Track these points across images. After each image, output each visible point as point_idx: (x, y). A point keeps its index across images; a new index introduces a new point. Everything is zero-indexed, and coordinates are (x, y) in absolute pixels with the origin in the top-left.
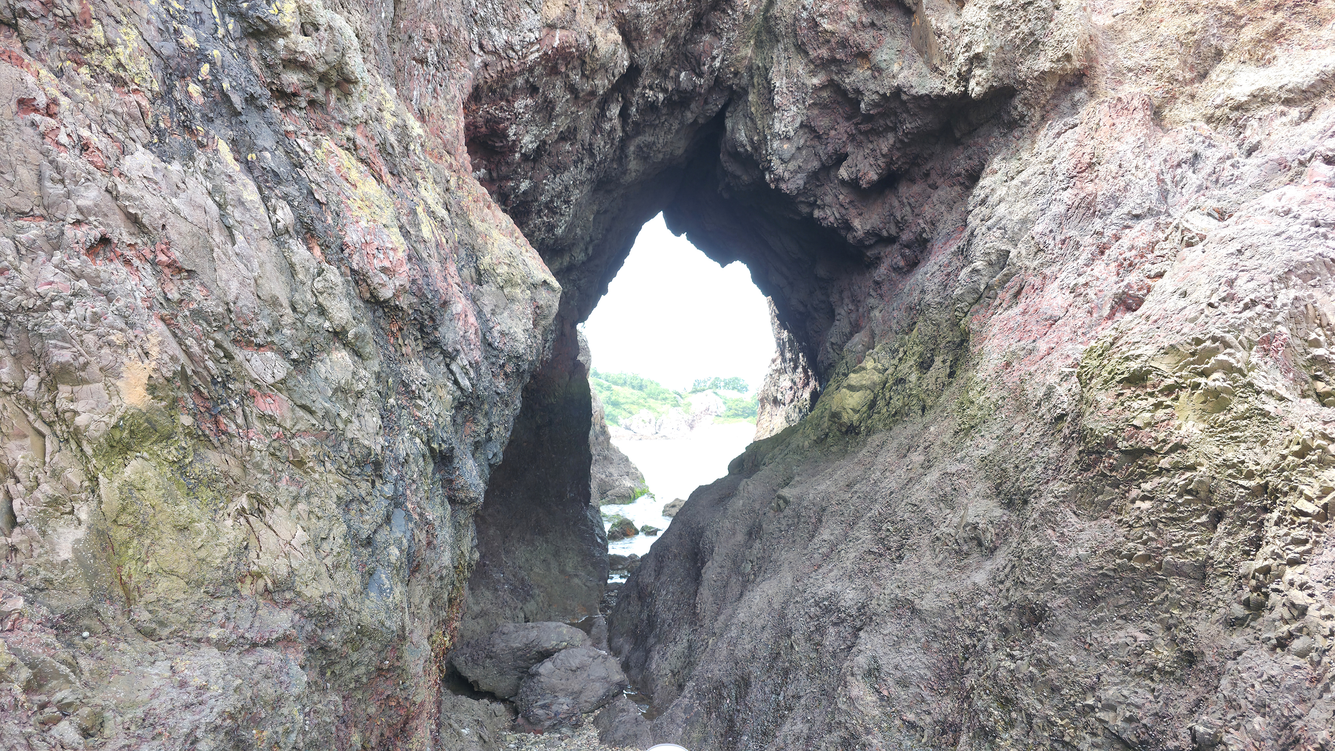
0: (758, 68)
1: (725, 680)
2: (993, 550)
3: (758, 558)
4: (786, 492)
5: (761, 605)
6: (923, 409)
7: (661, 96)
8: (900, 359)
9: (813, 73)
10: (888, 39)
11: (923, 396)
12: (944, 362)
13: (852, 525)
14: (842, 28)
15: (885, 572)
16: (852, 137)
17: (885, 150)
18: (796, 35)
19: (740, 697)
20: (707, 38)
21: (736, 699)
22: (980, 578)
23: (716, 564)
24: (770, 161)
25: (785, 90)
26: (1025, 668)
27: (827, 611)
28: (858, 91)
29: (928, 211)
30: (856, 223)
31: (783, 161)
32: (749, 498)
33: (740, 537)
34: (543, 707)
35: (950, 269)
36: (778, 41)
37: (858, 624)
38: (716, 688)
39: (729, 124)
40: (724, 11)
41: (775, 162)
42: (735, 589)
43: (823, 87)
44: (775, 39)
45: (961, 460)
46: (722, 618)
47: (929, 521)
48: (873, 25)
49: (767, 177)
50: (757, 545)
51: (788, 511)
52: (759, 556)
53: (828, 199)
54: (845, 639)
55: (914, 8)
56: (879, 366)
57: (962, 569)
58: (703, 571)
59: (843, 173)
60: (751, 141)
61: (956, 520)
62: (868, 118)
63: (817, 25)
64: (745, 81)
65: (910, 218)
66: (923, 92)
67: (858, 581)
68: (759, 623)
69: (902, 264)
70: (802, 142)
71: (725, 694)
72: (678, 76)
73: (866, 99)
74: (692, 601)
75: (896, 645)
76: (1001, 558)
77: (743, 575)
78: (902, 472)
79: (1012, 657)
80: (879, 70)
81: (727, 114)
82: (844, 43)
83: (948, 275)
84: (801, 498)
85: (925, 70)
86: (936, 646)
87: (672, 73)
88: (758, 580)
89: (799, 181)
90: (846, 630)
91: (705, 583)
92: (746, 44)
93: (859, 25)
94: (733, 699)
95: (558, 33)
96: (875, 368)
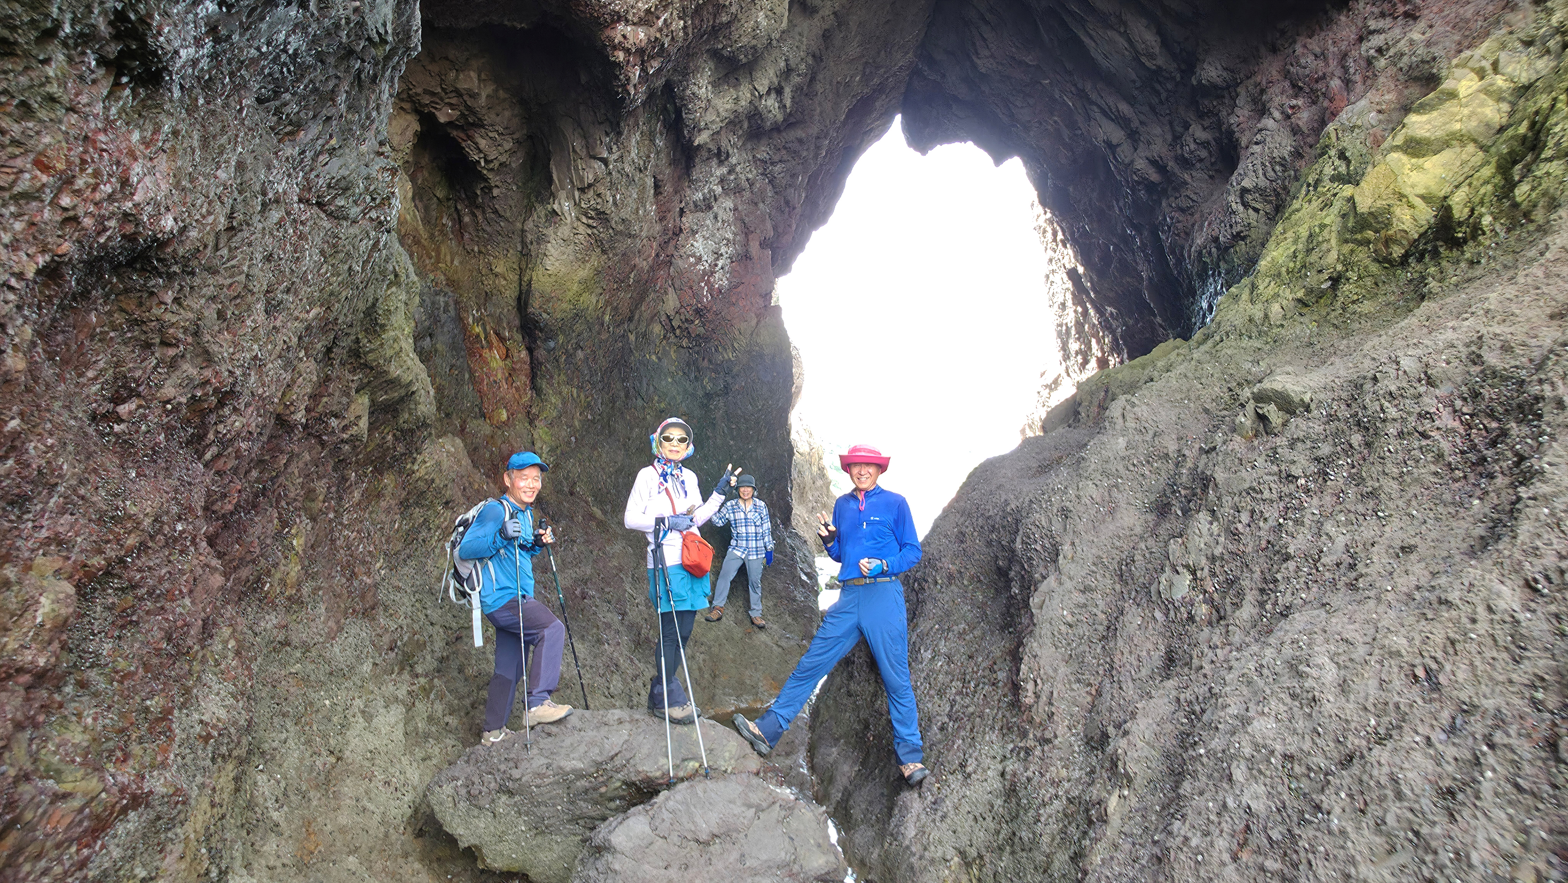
3: (1213, 559)
23: (1069, 584)
32: (1144, 430)
50: (1204, 524)
52: (1218, 551)
77: (1168, 606)
96: (1485, 91)
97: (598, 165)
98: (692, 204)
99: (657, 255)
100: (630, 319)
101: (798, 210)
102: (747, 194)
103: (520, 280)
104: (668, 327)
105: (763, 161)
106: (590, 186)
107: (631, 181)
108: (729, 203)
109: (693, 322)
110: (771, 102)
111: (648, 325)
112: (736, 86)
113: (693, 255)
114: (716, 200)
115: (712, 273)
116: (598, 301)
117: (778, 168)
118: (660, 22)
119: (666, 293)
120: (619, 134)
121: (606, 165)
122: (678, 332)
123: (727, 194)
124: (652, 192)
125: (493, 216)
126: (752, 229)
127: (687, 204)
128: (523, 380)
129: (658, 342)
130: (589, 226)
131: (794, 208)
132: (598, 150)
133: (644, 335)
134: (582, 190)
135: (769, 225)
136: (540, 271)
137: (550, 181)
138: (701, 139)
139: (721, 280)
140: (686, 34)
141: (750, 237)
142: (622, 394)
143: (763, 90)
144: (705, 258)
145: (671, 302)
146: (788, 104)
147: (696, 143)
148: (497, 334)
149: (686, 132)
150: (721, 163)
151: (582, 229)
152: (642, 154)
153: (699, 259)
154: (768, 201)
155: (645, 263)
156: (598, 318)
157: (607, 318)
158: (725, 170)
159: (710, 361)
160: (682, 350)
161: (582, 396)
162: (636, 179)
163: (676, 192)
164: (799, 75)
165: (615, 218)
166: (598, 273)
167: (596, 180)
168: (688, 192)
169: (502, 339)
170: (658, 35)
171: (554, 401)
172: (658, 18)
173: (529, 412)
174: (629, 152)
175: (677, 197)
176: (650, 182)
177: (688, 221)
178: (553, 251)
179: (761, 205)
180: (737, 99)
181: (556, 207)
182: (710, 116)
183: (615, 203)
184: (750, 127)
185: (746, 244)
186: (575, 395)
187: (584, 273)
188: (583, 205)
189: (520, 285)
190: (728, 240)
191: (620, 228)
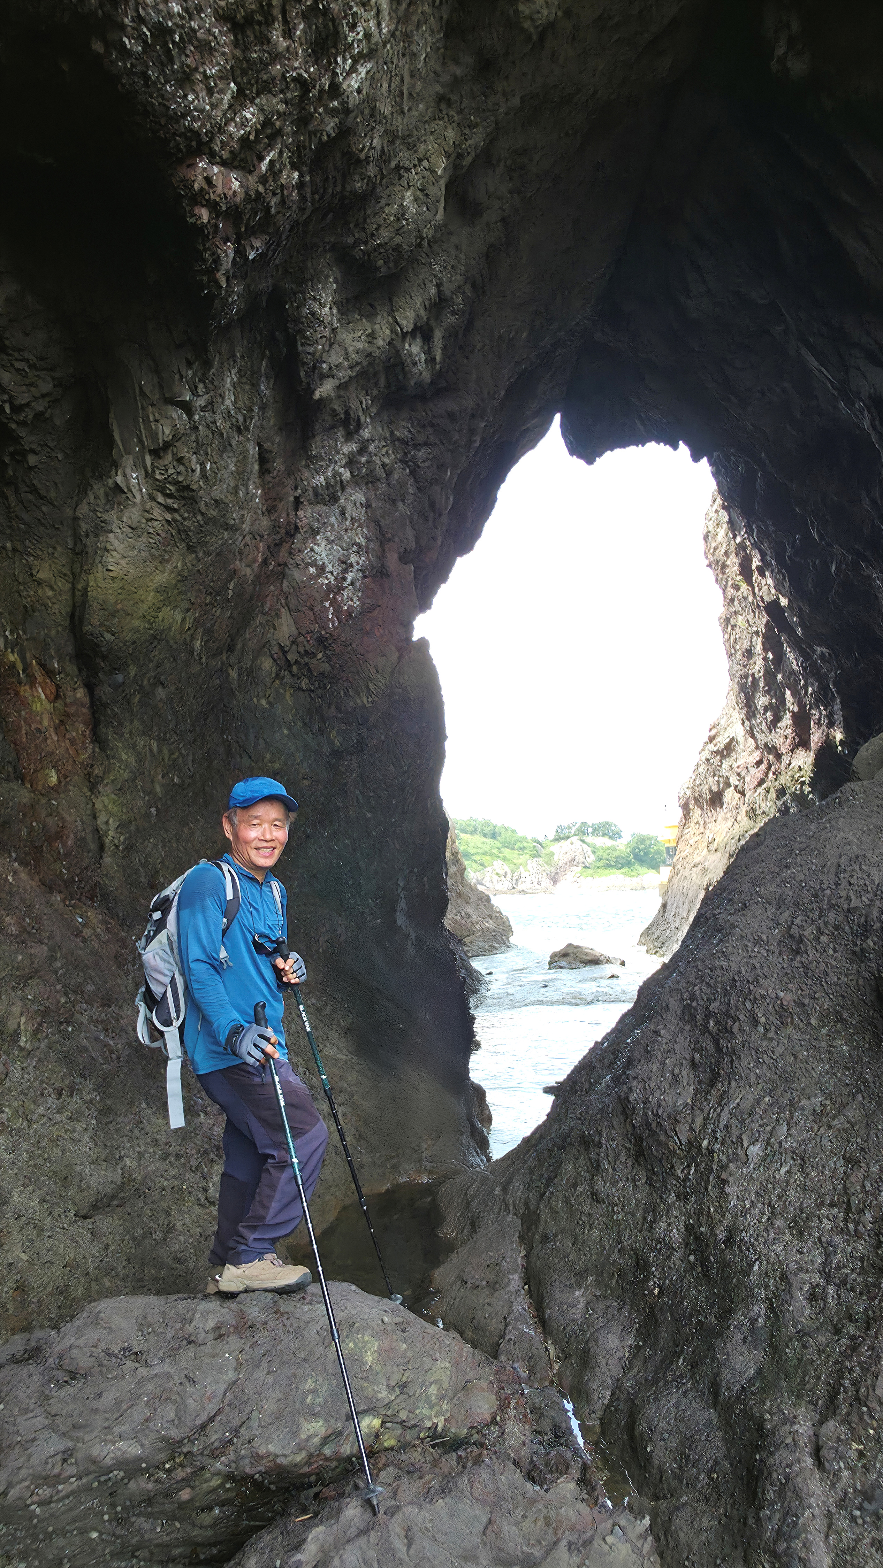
97: (177, 414)
98: (311, 492)
99: (265, 562)
100: (231, 649)
101: (444, 519)
102: (382, 486)
103: (73, 588)
104: (282, 662)
105: (404, 442)
106: (167, 446)
107: (226, 446)
108: (359, 496)
109: (314, 655)
110: (414, 348)
111: (255, 659)
112: (371, 316)
113: (314, 564)
114: (343, 488)
115: (340, 589)
116: (184, 620)
117: (421, 454)
118: (264, 166)
119: (278, 616)
120: (207, 364)
121: (190, 415)
122: (295, 669)
123: (357, 484)
124: (256, 467)
125: (30, 497)
126: (389, 536)
127: (305, 491)
128: (79, 729)
129: (268, 681)
130: (168, 509)
131: (440, 515)
132: (176, 389)
133: (250, 672)
134: (156, 453)
135: (410, 533)
136: (99, 572)
137: (110, 443)
138: (325, 389)
139: (350, 599)
140: (303, 198)
141: (387, 547)
142: (221, 750)
143: (407, 325)
144: (329, 568)
145: (286, 628)
146: (438, 358)
147: (317, 395)
148: (43, 666)
149: (302, 374)
150: (349, 436)
151: (157, 513)
152: (240, 404)
153: (322, 569)
154: (410, 499)
155: (248, 571)
156: (185, 644)
157: (198, 644)
158: (354, 447)
159: (338, 709)
160: (300, 693)
161: (166, 752)
162: (234, 443)
163: (290, 473)
164: (454, 313)
165: (205, 499)
166: (183, 579)
167: (176, 437)
168: (306, 474)
169: (49, 673)
170: (261, 189)
171: (124, 757)
172: (261, 159)
173: (89, 774)
174: (222, 397)
175: (290, 482)
176: (253, 450)
177: (306, 515)
178: (116, 543)
179: (400, 505)
180: (372, 336)
181: (119, 479)
182: (335, 357)
183: (204, 475)
184: (388, 386)
185: (382, 557)
186: (155, 748)
187: (162, 578)
188: (158, 477)
189: (73, 595)
190: (359, 545)
191: (213, 513)
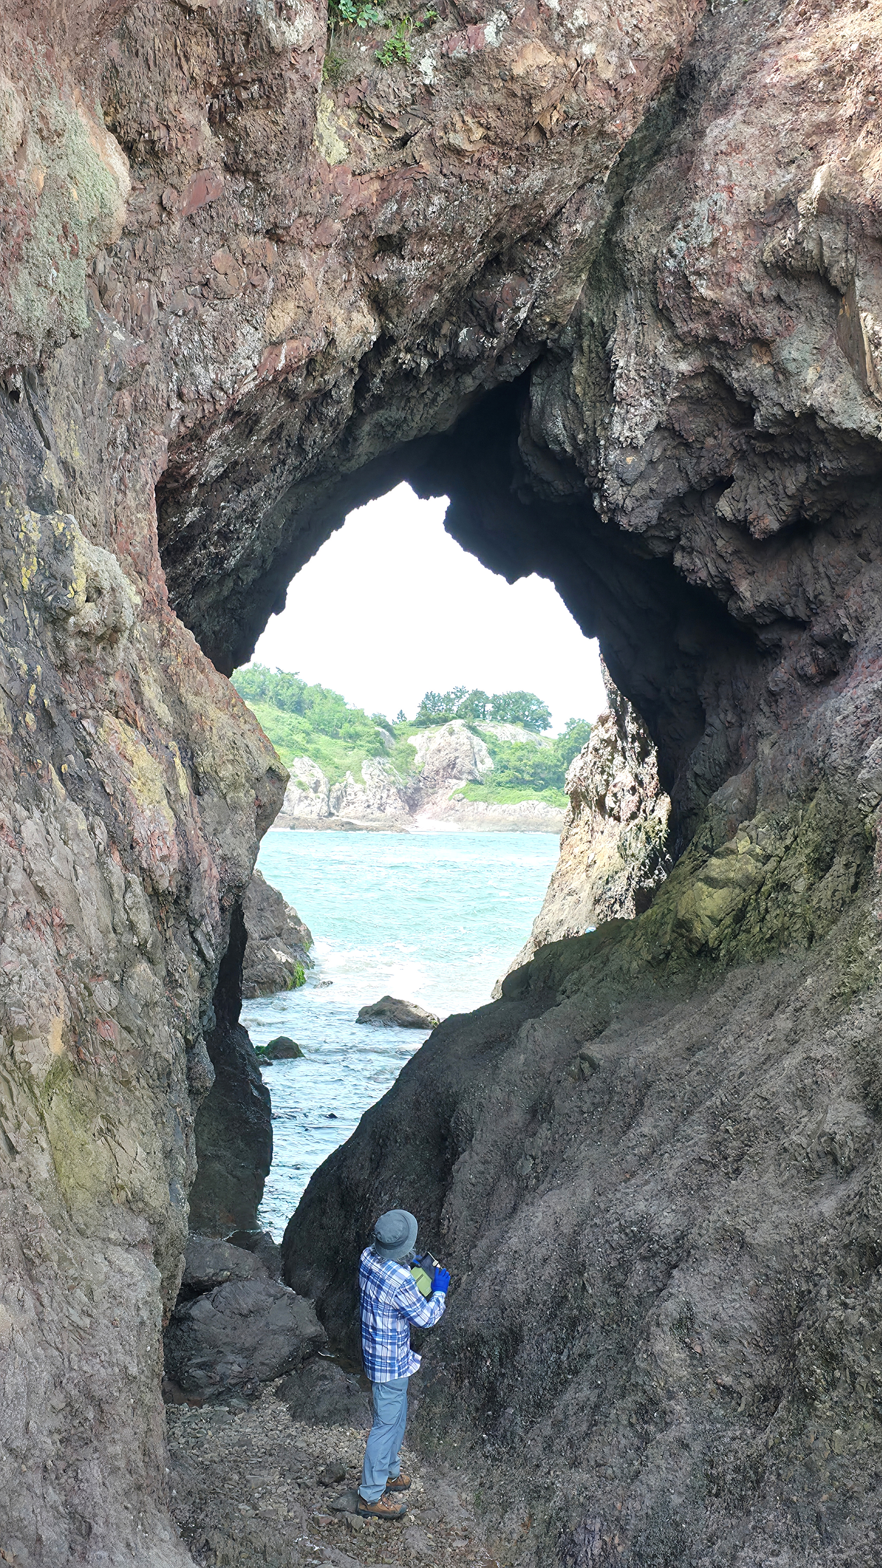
0: (592, 324)
1: (485, 1333)
2: (849, 1171)
3: (543, 1153)
4: (594, 1050)
5: (543, 1226)
6: (811, 938)
7: (424, 362)
8: (787, 848)
9: (682, 354)
10: (802, 326)
11: (811, 917)
12: (847, 866)
13: (685, 1116)
14: (730, 297)
15: (716, 1191)
16: (741, 455)
17: (792, 489)
18: (655, 292)
19: (508, 1355)
20: (508, 279)
21: (501, 1359)
22: (828, 1206)
23: (476, 1158)
24: (603, 481)
25: (633, 374)
26: (856, 1318)
27: (635, 1239)
28: (750, 394)
29: (854, 601)
30: (744, 587)
31: (624, 482)
32: (535, 1053)
33: (517, 1116)
34: (200, 1366)
35: (869, 717)
36: (627, 289)
37: (674, 1259)
38: (471, 1345)
39: (537, 396)
40: (539, 243)
41: (611, 484)
42: (504, 1199)
43: (696, 375)
44: (623, 284)
45: (830, 1042)
46: (483, 1244)
47: (780, 1122)
48: (778, 299)
49: (596, 502)
50: (544, 1131)
51: (595, 1082)
52: (546, 1149)
53: (699, 541)
54: (655, 1279)
55: (843, 289)
56: (758, 850)
57: (810, 1193)
58: (455, 1167)
59: (725, 507)
60: (573, 438)
61: (811, 1126)
62: (765, 436)
63: (689, 286)
64: (567, 338)
65: (827, 599)
66: (849, 425)
67: (680, 1200)
68: (539, 1252)
69: (811, 670)
70: (658, 453)
71: (485, 1354)
72: (457, 335)
73: (763, 411)
74: (433, 1215)
75: (717, 1289)
76: (855, 1184)
77: (519, 1178)
78: (759, 1042)
79: (845, 1305)
80: (786, 373)
81: (535, 379)
82: (731, 319)
83: (867, 725)
84: (616, 1063)
85: (854, 389)
86: (766, 1291)
87: (446, 328)
88: (542, 1188)
89: (651, 512)
90: (657, 1268)
91: (458, 1188)
92: (573, 281)
93: (757, 298)
94: (497, 1359)
95: (284, 349)
96: (750, 853)
